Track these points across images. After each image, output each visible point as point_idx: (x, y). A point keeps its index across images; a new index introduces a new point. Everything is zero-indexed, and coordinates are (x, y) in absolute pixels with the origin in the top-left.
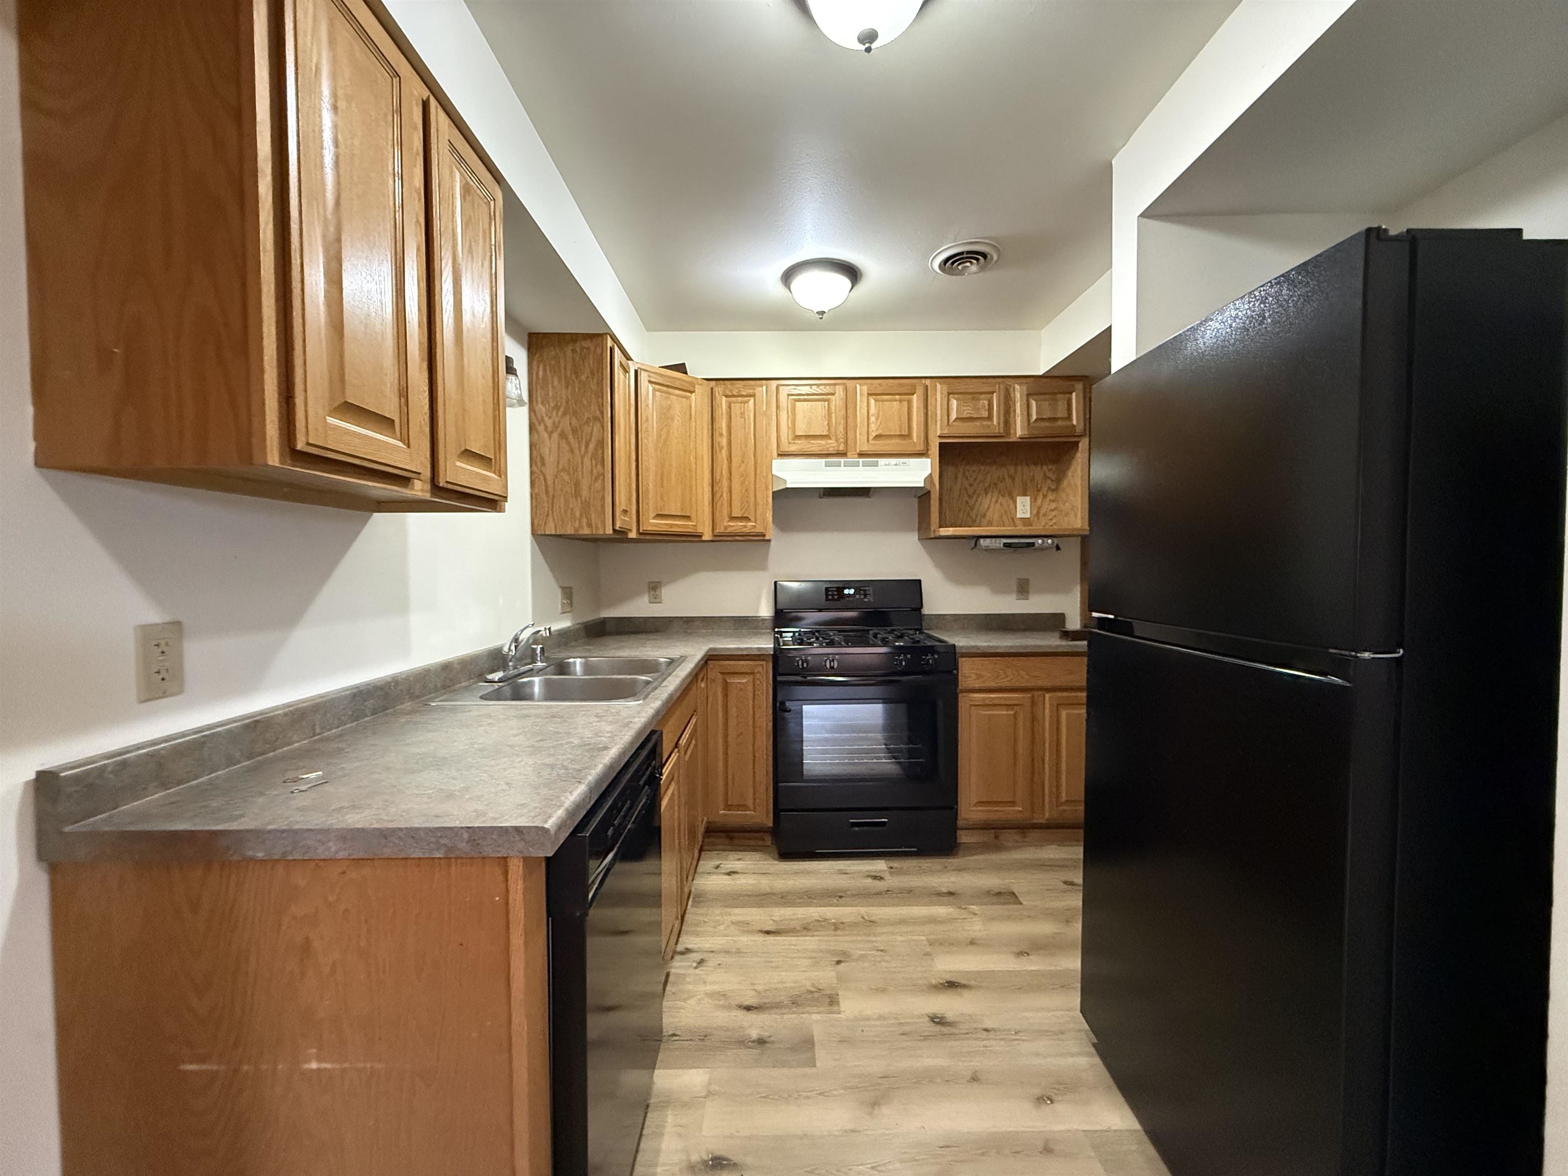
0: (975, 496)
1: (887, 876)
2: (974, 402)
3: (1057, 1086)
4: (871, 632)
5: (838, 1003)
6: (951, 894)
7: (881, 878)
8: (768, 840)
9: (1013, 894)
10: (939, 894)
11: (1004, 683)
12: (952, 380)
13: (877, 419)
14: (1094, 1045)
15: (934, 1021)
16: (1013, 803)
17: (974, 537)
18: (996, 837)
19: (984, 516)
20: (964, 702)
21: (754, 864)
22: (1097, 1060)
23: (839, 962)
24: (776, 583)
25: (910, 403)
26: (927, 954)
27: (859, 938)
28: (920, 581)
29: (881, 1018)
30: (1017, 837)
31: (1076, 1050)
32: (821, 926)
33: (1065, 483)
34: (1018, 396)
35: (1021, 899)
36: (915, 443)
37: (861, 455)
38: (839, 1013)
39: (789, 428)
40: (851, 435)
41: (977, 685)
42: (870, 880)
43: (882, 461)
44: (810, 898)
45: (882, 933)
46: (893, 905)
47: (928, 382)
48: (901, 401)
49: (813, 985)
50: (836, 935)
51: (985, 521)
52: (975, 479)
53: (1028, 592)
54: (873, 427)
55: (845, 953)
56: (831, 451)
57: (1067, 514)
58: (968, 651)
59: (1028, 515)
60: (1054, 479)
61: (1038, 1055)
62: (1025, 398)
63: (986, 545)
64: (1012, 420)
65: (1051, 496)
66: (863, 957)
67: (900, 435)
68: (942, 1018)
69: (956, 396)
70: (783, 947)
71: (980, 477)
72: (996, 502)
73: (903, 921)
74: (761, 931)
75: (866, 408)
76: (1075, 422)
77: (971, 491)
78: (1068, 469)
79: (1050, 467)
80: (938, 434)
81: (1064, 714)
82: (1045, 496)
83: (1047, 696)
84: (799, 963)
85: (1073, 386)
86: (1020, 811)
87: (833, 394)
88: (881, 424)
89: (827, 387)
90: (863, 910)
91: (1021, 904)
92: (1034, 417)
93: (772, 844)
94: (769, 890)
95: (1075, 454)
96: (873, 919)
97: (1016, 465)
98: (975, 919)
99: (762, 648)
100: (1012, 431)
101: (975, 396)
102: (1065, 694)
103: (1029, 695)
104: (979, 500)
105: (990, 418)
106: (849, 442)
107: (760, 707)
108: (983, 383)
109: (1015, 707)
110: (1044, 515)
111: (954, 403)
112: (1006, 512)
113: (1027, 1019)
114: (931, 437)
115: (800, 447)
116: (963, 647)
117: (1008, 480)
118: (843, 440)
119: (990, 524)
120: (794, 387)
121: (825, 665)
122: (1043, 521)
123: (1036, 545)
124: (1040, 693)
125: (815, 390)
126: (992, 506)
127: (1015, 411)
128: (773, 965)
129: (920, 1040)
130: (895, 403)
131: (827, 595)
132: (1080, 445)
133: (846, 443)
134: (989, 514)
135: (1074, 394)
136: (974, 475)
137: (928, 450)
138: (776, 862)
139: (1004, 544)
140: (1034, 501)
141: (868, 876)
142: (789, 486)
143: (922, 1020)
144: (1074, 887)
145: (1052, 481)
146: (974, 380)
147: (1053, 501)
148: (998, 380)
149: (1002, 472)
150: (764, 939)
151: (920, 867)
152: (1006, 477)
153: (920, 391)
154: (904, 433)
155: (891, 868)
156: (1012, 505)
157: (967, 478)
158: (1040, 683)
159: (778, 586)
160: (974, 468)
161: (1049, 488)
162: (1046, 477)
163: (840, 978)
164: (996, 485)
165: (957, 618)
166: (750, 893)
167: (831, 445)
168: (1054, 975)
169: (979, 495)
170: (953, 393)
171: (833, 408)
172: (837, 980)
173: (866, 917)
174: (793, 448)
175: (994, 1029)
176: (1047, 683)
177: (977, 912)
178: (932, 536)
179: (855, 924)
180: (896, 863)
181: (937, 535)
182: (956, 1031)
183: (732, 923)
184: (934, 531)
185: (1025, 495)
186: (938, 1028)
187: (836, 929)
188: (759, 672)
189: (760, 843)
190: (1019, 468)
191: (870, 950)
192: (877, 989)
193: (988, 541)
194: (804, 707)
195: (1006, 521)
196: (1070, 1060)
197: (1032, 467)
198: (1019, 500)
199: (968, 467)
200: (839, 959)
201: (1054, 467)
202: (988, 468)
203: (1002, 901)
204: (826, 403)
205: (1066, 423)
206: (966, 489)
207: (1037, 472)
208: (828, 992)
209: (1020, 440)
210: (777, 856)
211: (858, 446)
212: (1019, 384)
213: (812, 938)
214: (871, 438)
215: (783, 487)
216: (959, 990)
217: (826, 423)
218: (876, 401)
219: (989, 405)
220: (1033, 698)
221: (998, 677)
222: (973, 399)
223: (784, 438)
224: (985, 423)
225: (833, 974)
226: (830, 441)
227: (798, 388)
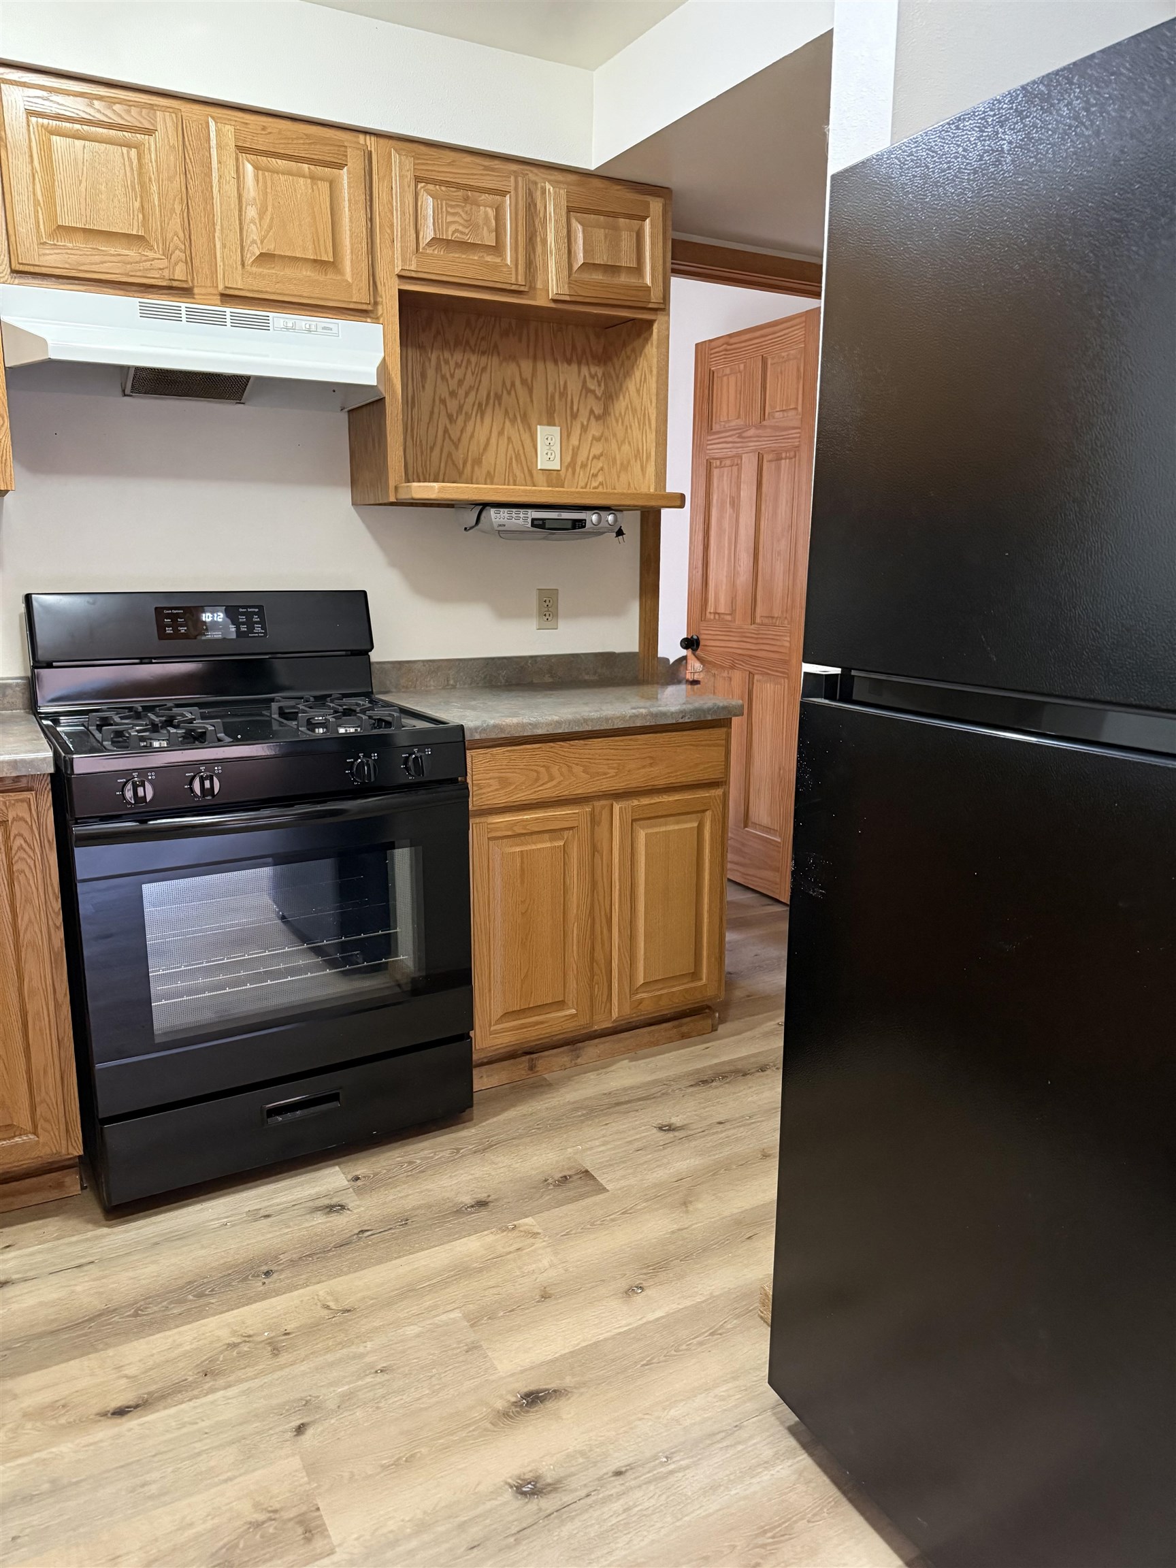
0: (461, 418)
1: (351, 1200)
2: (468, 207)
3: (760, 1541)
4: (275, 706)
5: (323, 1530)
6: (482, 1204)
7: (341, 1208)
8: (73, 1183)
9: (587, 1171)
10: (460, 1211)
11: (547, 791)
12: (423, 149)
13: (262, 214)
14: (792, 1430)
15: (524, 1494)
16: (561, 1004)
17: (475, 504)
18: (532, 1068)
19: (478, 461)
20: (478, 832)
21: (50, 1250)
22: (804, 1460)
23: (300, 1430)
24: (28, 599)
25: (333, 184)
26: (473, 1348)
27: (330, 1357)
28: (364, 594)
29: (421, 1527)
30: (565, 1059)
31: (768, 1453)
32: (242, 1355)
33: (621, 405)
34: (551, 208)
35: (603, 1182)
36: (349, 285)
37: (228, 298)
38: (332, 1552)
39: (36, 203)
40: (200, 242)
41: (501, 799)
42: (320, 1219)
43: (278, 319)
44: (200, 1295)
45: (376, 1330)
46: (380, 1261)
47: (371, 142)
48: (313, 178)
49: (257, 1506)
50: (281, 1368)
51: (480, 473)
52: (461, 382)
53: (555, 615)
54: (253, 232)
55: (306, 1404)
56: (154, 278)
57: (625, 467)
58: (484, 736)
59: (556, 465)
60: (599, 394)
61: (714, 1488)
62: (564, 212)
63: (502, 521)
64: (539, 261)
65: (595, 429)
66: (347, 1400)
67: (315, 261)
68: (535, 1481)
69: (431, 187)
70: (169, 1436)
71: (469, 380)
72: (501, 433)
73: (409, 1291)
74: (104, 1414)
75: (234, 182)
76: (648, 281)
77: (453, 405)
78: (628, 374)
79: (593, 370)
80: (397, 271)
81: (642, 835)
82: (584, 429)
83: (617, 807)
84: (212, 1463)
85: (647, 205)
86: (573, 1016)
87: (150, 132)
88: (270, 227)
89: (134, 111)
90: (321, 1290)
91: (605, 1190)
92: (580, 259)
93: (83, 1188)
94: (98, 1305)
95: (643, 347)
96: (346, 1304)
97: (535, 359)
98: (539, 1243)
99: (23, 761)
100: (539, 285)
101: (468, 192)
102: (645, 801)
103: (588, 809)
104: (469, 428)
105: (497, 249)
106: (196, 262)
107: (28, 901)
108: (486, 168)
109: (566, 834)
110: (584, 466)
111: (428, 204)
112: (517, 456)
113: (677, 1421)
114: (381, 274)
115: (73, 259)
116: (476, 729)
117: (521, 391)
118: (182, 256)
119: (490, 478)
120: (44, 94)
121: (192, 790)
122: (582, 477)
123: (588, 525)
124: (603, 802)
125: (98, 111)
126: (493, 441)
127: (544, 241)
128: (154, 1489)
129: (509, 1547)
130: (301, 180)
131: (161, 628)
132: (655, 326)
133: (189, 261)
134: (488, 459)
135: (648, 220)
136: (459, 374)
137: (376, 303)
138: (105, 1230)
139: (533, 520)
140: (566, 436)
141: (317, 1209)
142: (54, 355)
143: (501, 1500)
144: (676, 1134)
145: (597, 397)
146: (469, 159)
147: (598, 439)
148: (514, 167)
149: (511, 370)
150: (116, 1430)
151: (410, 1163)
152: (518, 383)
153: (355, 162)
154: (325, 258)
155: (357, 1179)
156: (528, 442)
157: (443, 378)
158: (605, 785)
159: (35, 604)
160: (458, 356)
161: (592, 411)
162: (586, 390)
163: (312, 1468)
164: (498, 398)
165: (436, 668)
166: (54, 1326)
167: (154, 265)
168: (696, 1313)
169: (468, 417)
170: (428, 181)
171: (151, 168)
172: (308, 1475)
173: (332, 1305)
174: (52, 259)
175: (631, 1467)
176: (619, 784)
177: (536, 1230)
178: (392, 499)
179: (312, 1329)
180: (368, 1165)
181: (403, 496)
182: (567, 1499)
183: (27, 1415)
184: (396, 488)
185: (551, 423)
186: (534, 1505)
187: (276, 1351)
188: (18, 819)
189: (55, 1194)
190: (540, 365)
191: (360, 1378)
192: (396, 1463)
193: (504, 513)
194: (146, 888)
195: (518, 473)
196: (766, 1476)
197: (563, 367)
198: (541, 431)
199: (447, 355)
200: (298, 1422)
201: (599, 371)
202: (484, 360)
203: (571, 1193)
204: (133, 152)
205: (633, 280)
206: (443, 401)
207: (571, 377)
208: (293, 1513)
209: (553, 305)
210: (98, 1213)
211: (220, 276)
212: (555, 183)
213: (230, 1392)
214: (249, 259)
215: (38, 357)
216: (550, 1405)
217: (137, 204)
218: (256, 168)
219: (497, 218)
220: (592, 814)
221: (537, 780)
222: (466, 199)
223: (25, 229)
224: (489, 258)
225: (296, 1462)
226: (151, 254)
227: (54, 97)
